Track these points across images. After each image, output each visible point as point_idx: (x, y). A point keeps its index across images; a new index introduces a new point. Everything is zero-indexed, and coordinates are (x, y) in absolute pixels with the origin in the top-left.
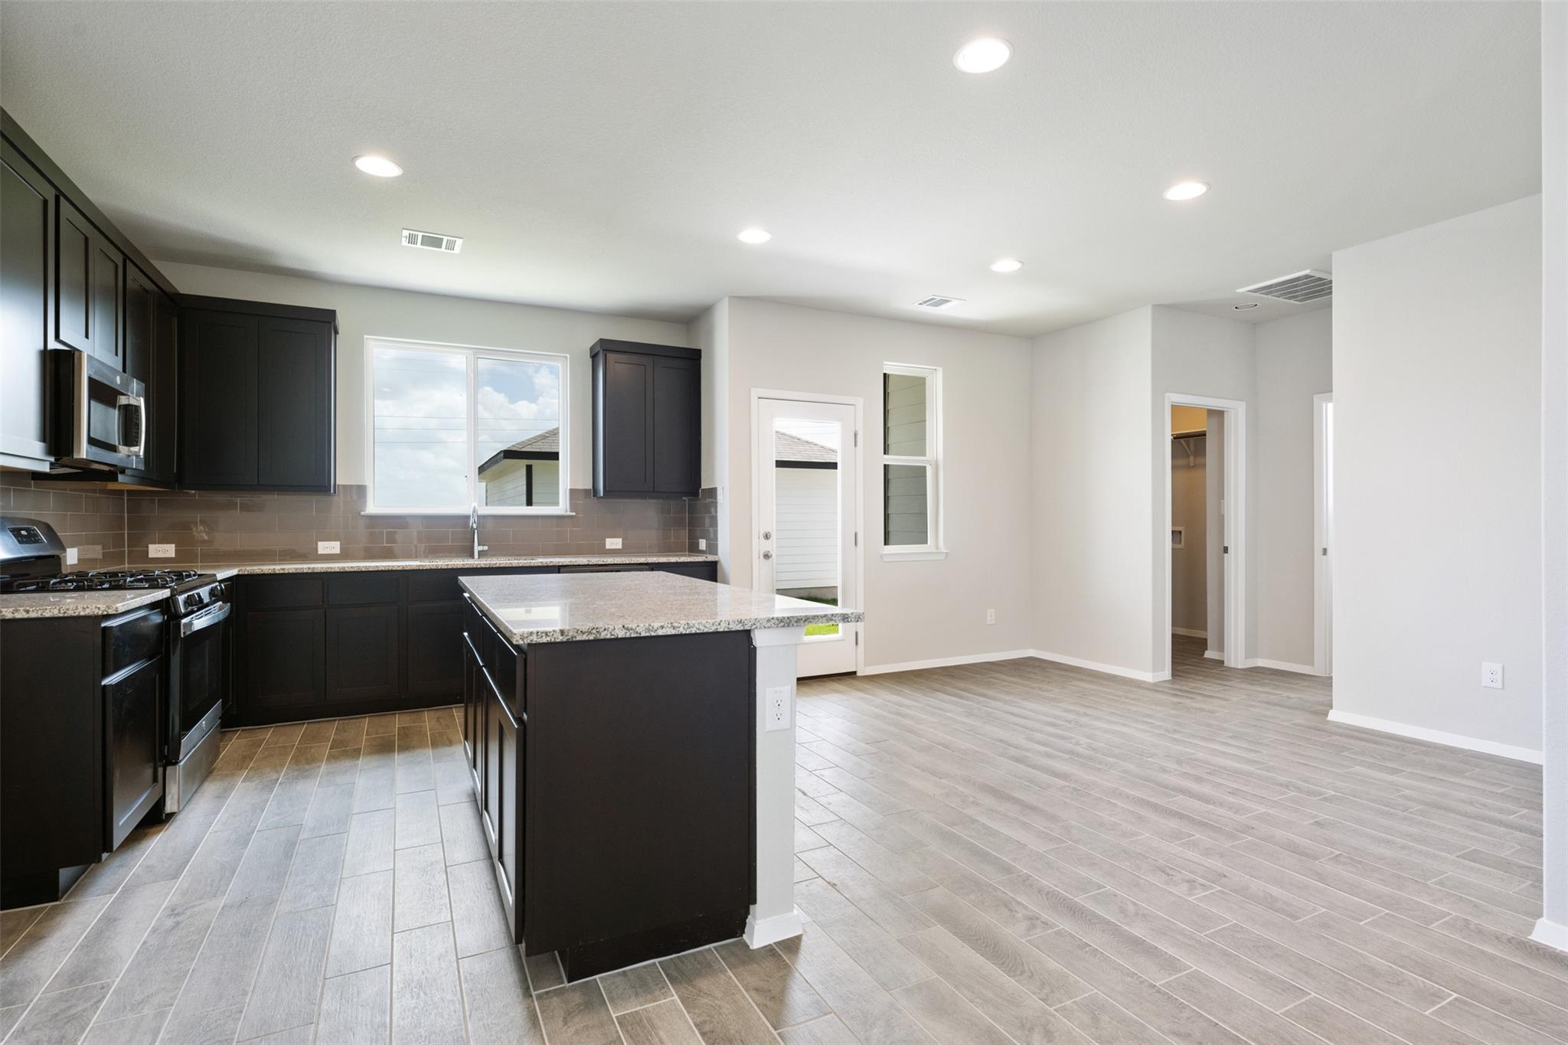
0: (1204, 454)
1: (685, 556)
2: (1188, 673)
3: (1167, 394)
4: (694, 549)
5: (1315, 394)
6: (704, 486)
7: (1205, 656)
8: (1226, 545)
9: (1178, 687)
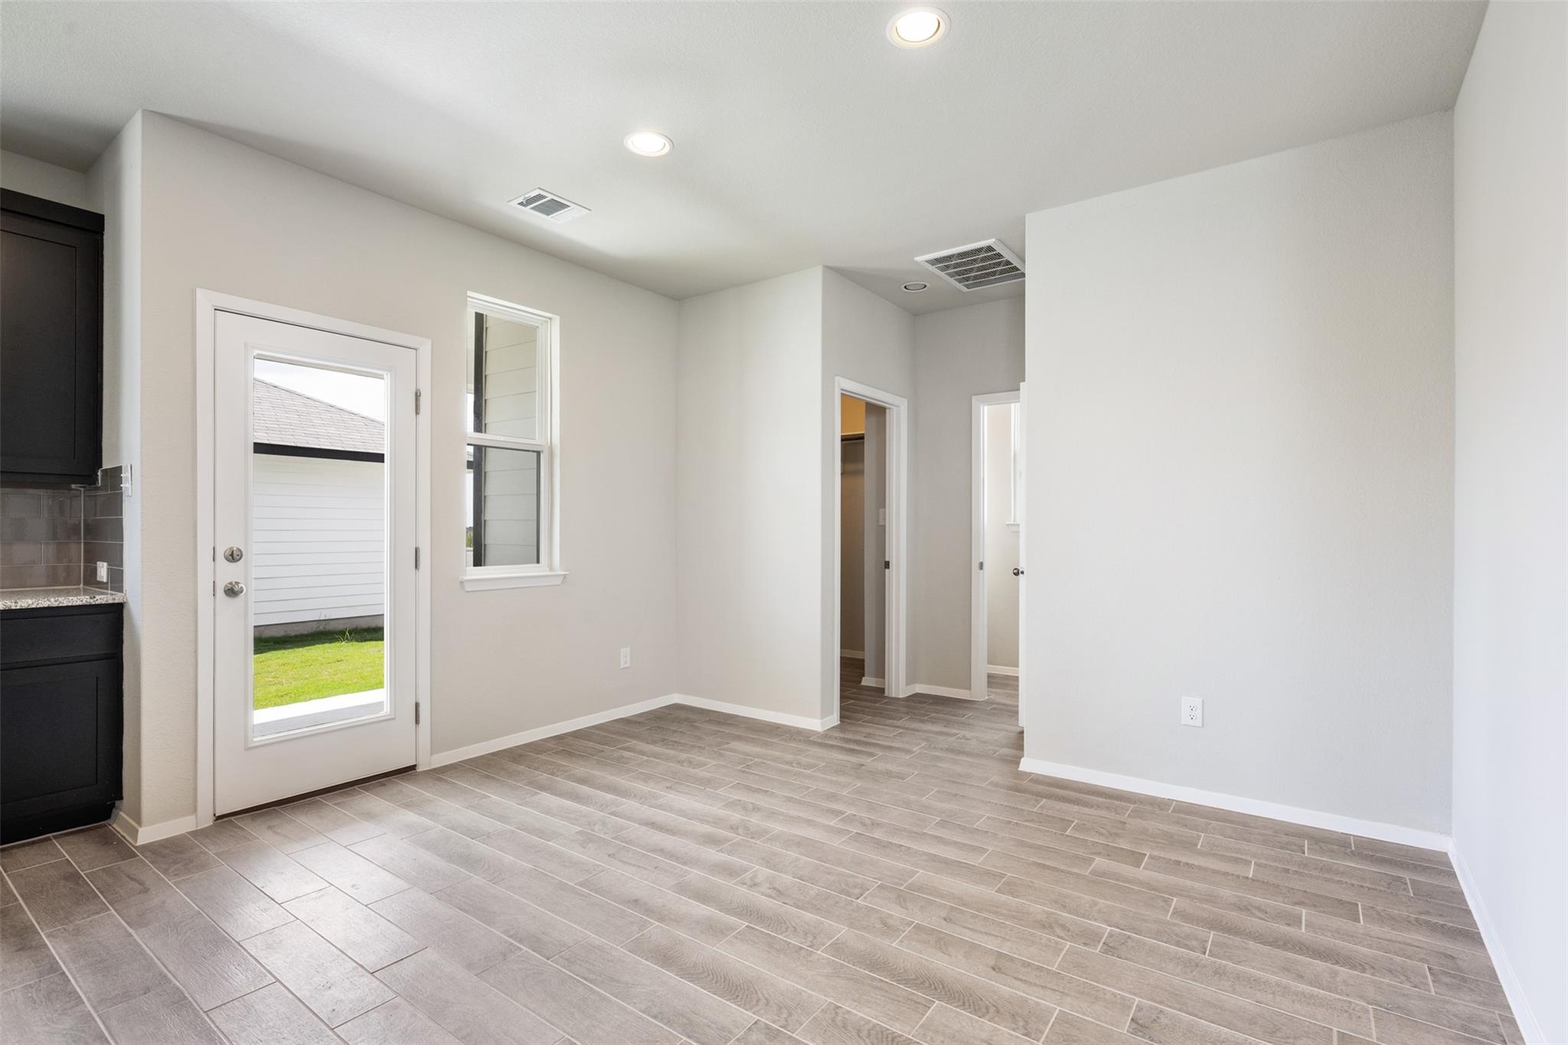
0: (862, 460)
1: (77, 593)
2: (855, 711)
3: (837, 378)
4: (91, 580)
5: (974, 395)
6: (106, 465)
7: (862, 684)
8: (887, 560)
9: (850, 736)
